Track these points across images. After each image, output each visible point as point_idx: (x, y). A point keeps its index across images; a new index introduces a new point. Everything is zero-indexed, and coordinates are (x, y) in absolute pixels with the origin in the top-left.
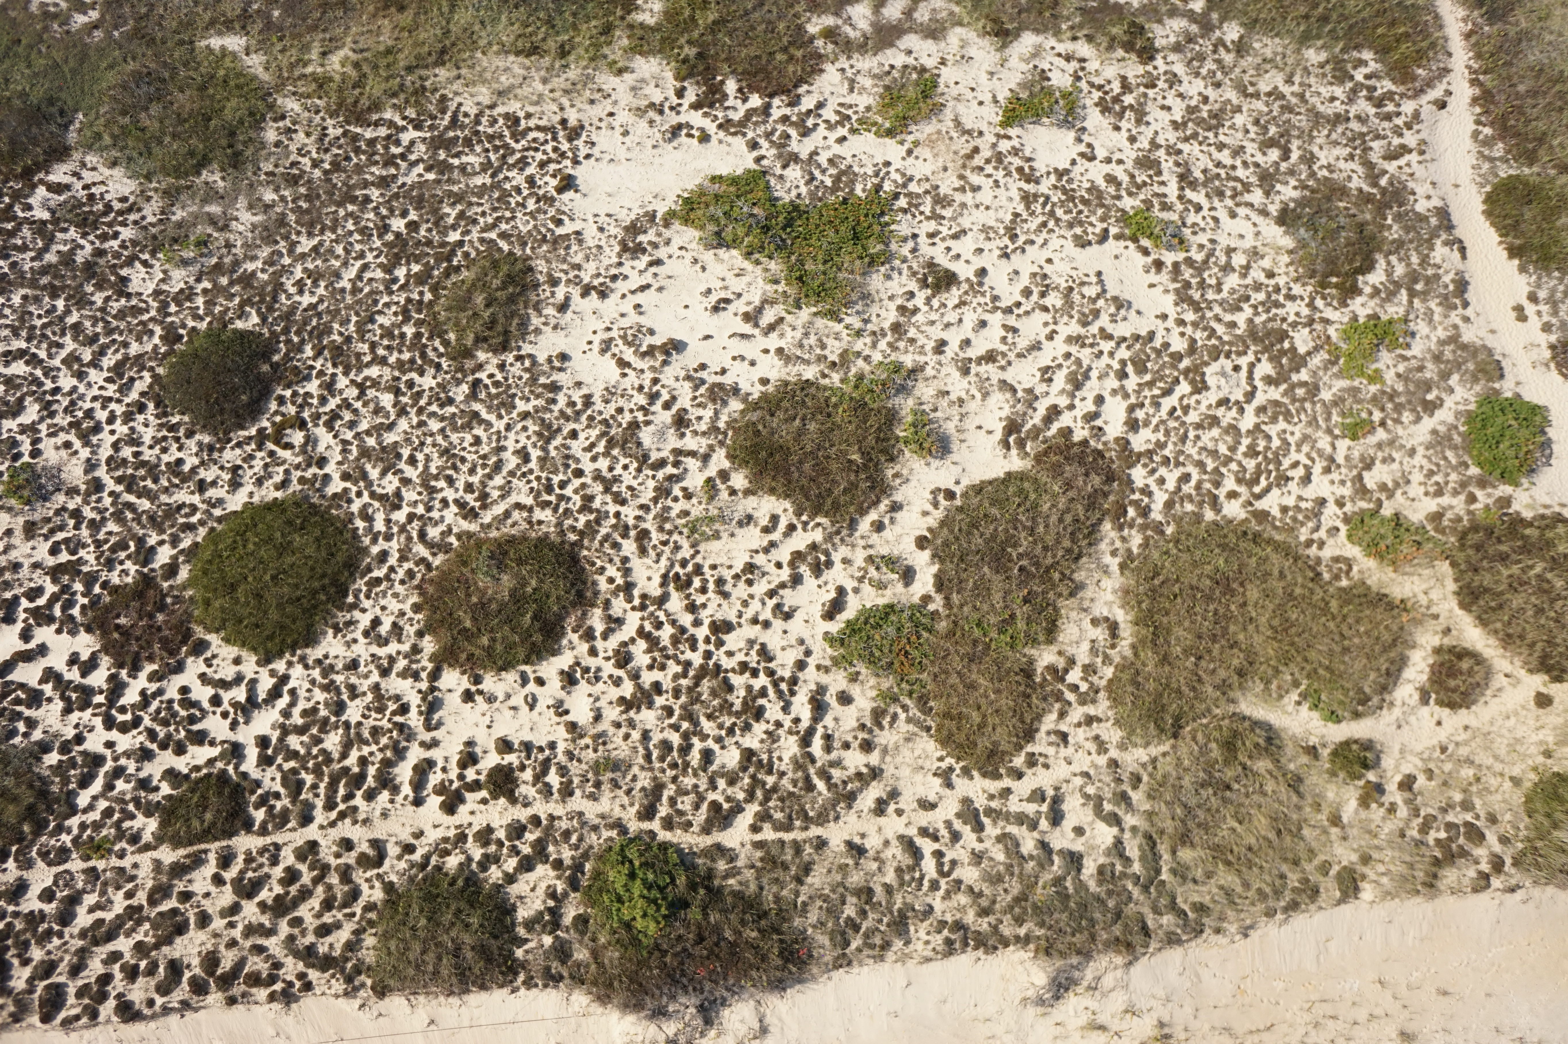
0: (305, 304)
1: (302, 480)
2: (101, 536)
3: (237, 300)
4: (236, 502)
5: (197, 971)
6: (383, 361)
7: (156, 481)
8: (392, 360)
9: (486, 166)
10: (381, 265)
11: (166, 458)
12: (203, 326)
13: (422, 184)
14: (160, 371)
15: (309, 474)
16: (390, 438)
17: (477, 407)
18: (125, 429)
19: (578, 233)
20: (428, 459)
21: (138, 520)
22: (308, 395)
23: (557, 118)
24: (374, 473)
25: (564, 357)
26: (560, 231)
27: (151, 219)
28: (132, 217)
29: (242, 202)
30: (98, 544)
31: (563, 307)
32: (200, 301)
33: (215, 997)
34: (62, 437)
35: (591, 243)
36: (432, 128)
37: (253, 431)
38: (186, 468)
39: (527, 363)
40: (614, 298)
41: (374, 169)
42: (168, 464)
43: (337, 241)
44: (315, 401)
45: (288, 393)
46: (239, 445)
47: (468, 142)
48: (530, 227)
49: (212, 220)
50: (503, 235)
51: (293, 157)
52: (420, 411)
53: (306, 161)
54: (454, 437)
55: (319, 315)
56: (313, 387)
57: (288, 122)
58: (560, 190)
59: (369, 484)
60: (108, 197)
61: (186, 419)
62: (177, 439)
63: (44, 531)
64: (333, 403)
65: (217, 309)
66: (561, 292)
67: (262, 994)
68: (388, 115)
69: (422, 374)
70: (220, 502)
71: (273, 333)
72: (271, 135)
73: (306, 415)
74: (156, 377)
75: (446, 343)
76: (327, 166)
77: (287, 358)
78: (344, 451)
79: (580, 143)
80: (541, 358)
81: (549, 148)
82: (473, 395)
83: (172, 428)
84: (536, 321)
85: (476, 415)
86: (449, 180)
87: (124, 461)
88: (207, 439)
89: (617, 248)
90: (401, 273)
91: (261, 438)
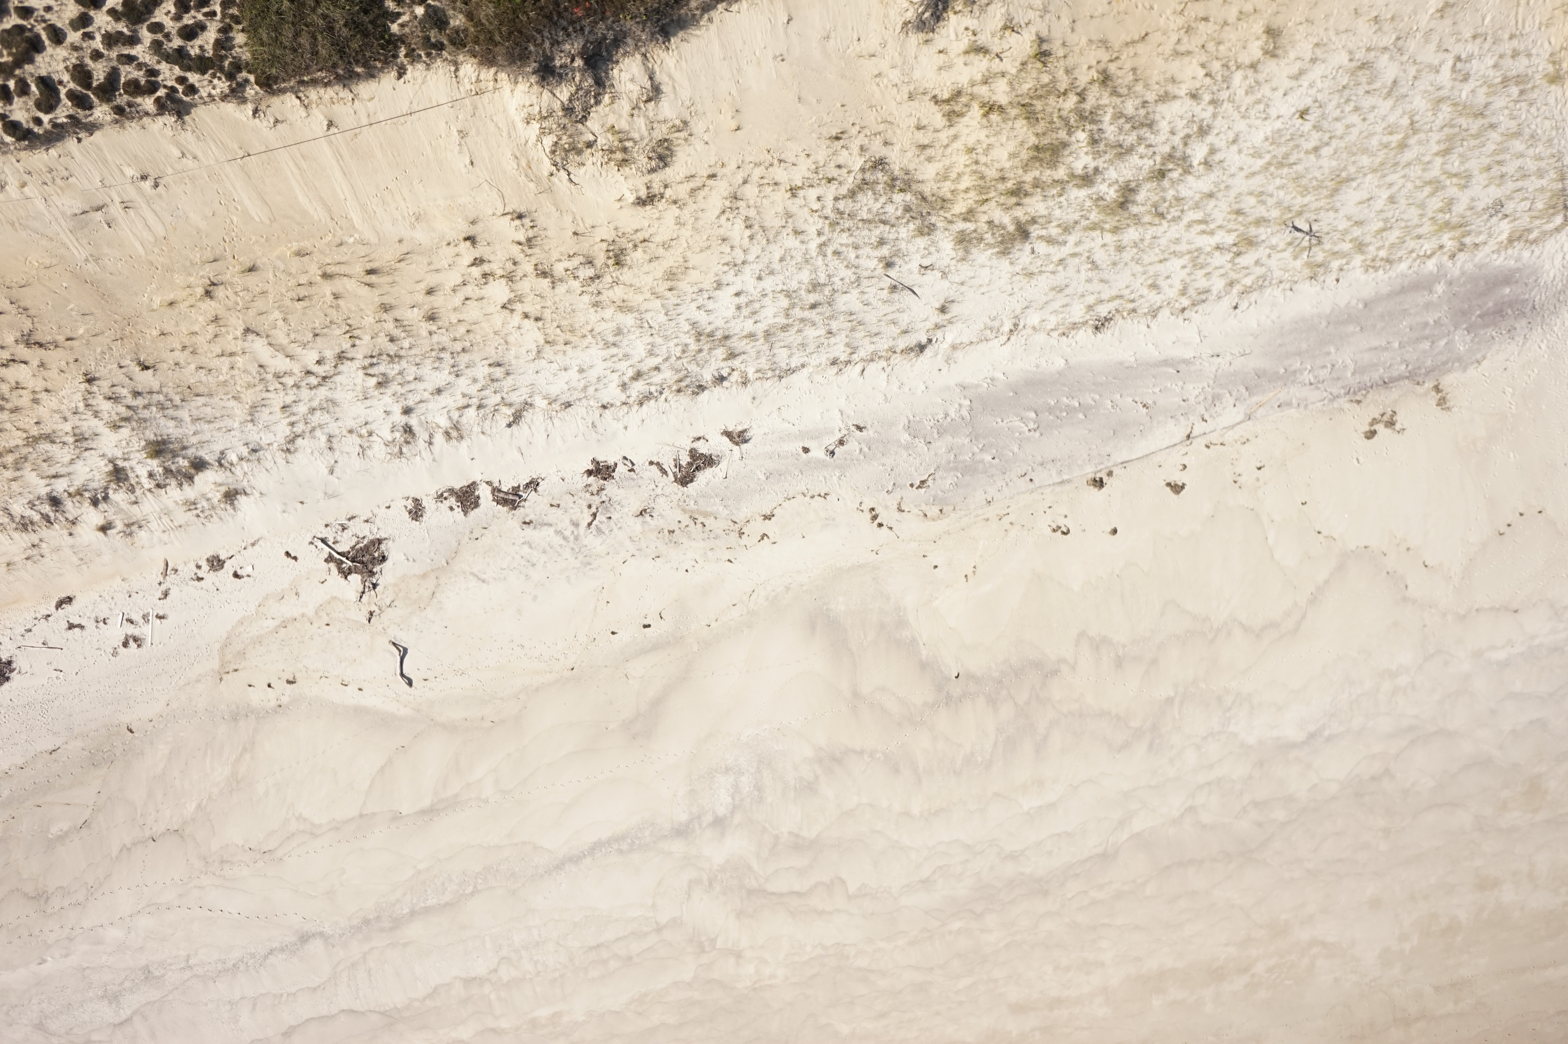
5: (72, 85)
33: (101, 112)
67: (148, 103)
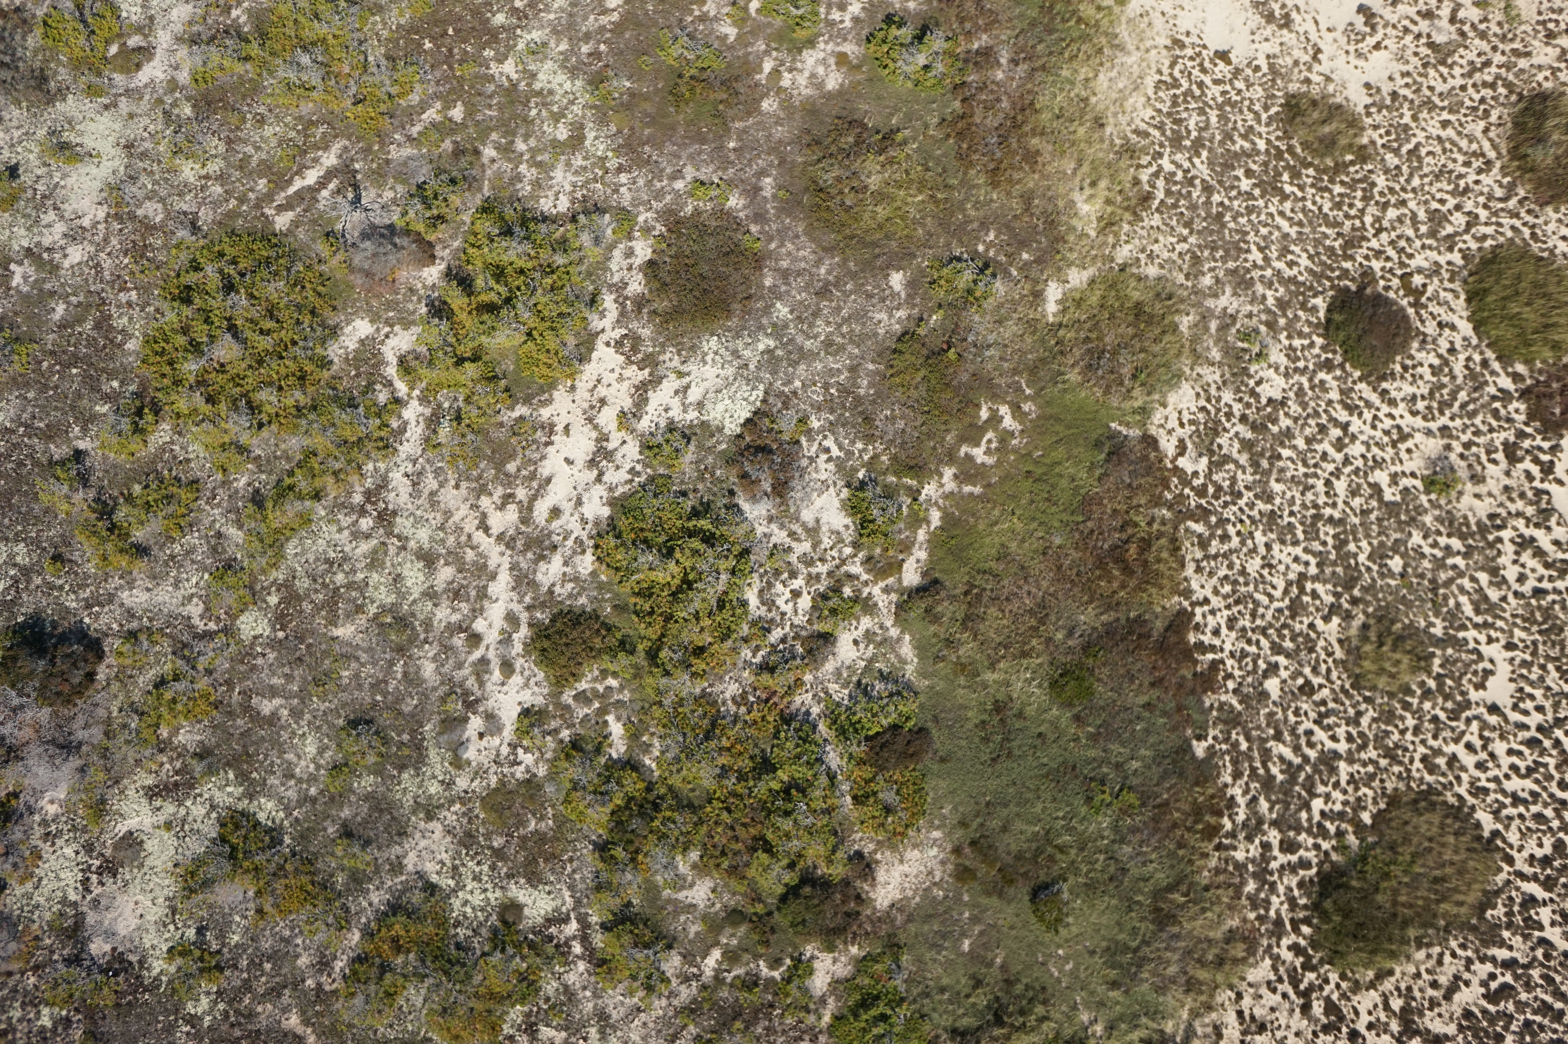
0: (1308, 263)
1: (1451, 280)
2: (1484, 428)
3: (1300, 313)
4: (1466, 328)
6: (1362, 211)
7: (1443, 386)
8: (1359, 204)
9: (1202, 112)
10: (1281, 202)
11: (1428, 376)
12: (1319, 341)
13: (1211, 163)
14: (1357, 374)
15: (1447, 276)
16: (1422, 215)
17: (1404, 150)
18: (1402, 405)
19: (1268, 57)
20: (1440, 190)
21: (1474, 400)
22: (1383, 269)
23: (1164, 52)
24: (1449, 230)
25: (1368, 86)
26: (1265, 69)
27: (1217, 377)
28: (1213, 391)
29: (1210, 303)
30: (1491, 430)
31: (1328, 79)
32: (1297, 343)
34: (1404, 455)
35: (1277, 50)
36: (1161, 145)
37: (1411, 311)
38: (1436, 362)
39: (1373, 110)
40: (1322, 45)
41: (1195, 195)
42: (1433, 374)
43: (1257, 232)
44: (1389, 265)
45: (1382, 283)
46: (1423, 322)
47: (1178, 122)
48: (1259, 89)
49: (1223, 328)
50: (1266, 108)
51: (1175, 256)
52: (1403, 189)
53: (1179, 248)
54: (1426, 170)
55: (1318, 254)
56: (1376, 265)
57: (1142, 256)
58: (1229, 62)
59: (1457, 233)
60: (1194, 409)
61: (1398, 358)
62: (1414, 367)
63: (1479, 468)
64: (1391, 252)
65: (1306, 330)
66: (1315, 78)
68: (1144, 176)
69: (1373, 184)
70: (1465, 339)
71: (1332, 287)
72: (1152, 271)
73: (1399, 272)
74: (1361, 379)
75: (1352, 163)
76: (1185, 232)
77: (1353, 280)
78: (1430, 248)
79: (1187, 41)
80: (1369, 101)
81: (1190, 64)
82: (1396, 152)
83: (1405, 368)
84: (1338, 100)
85: (1410, 152)
86: (1211, 141)
87: (1429, 408)
88: (1415, 345)
89: (1285, 31)
90: (1288, 188)
91: (1416, 305)
